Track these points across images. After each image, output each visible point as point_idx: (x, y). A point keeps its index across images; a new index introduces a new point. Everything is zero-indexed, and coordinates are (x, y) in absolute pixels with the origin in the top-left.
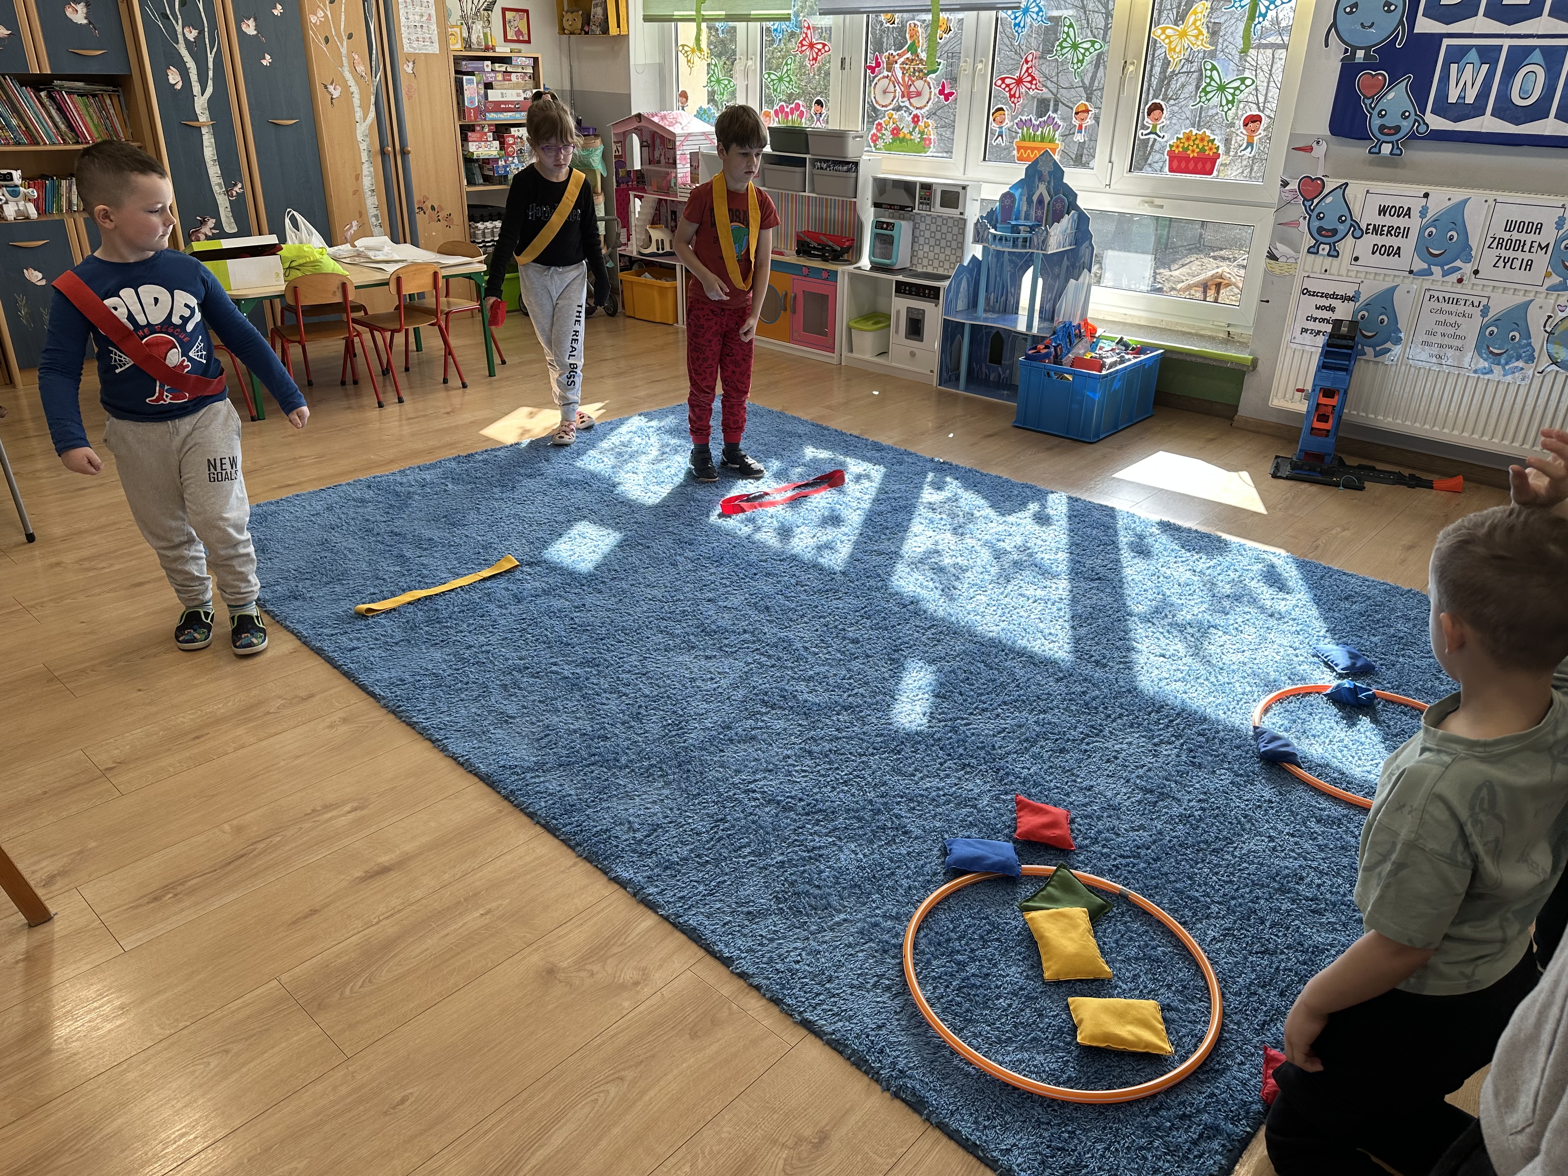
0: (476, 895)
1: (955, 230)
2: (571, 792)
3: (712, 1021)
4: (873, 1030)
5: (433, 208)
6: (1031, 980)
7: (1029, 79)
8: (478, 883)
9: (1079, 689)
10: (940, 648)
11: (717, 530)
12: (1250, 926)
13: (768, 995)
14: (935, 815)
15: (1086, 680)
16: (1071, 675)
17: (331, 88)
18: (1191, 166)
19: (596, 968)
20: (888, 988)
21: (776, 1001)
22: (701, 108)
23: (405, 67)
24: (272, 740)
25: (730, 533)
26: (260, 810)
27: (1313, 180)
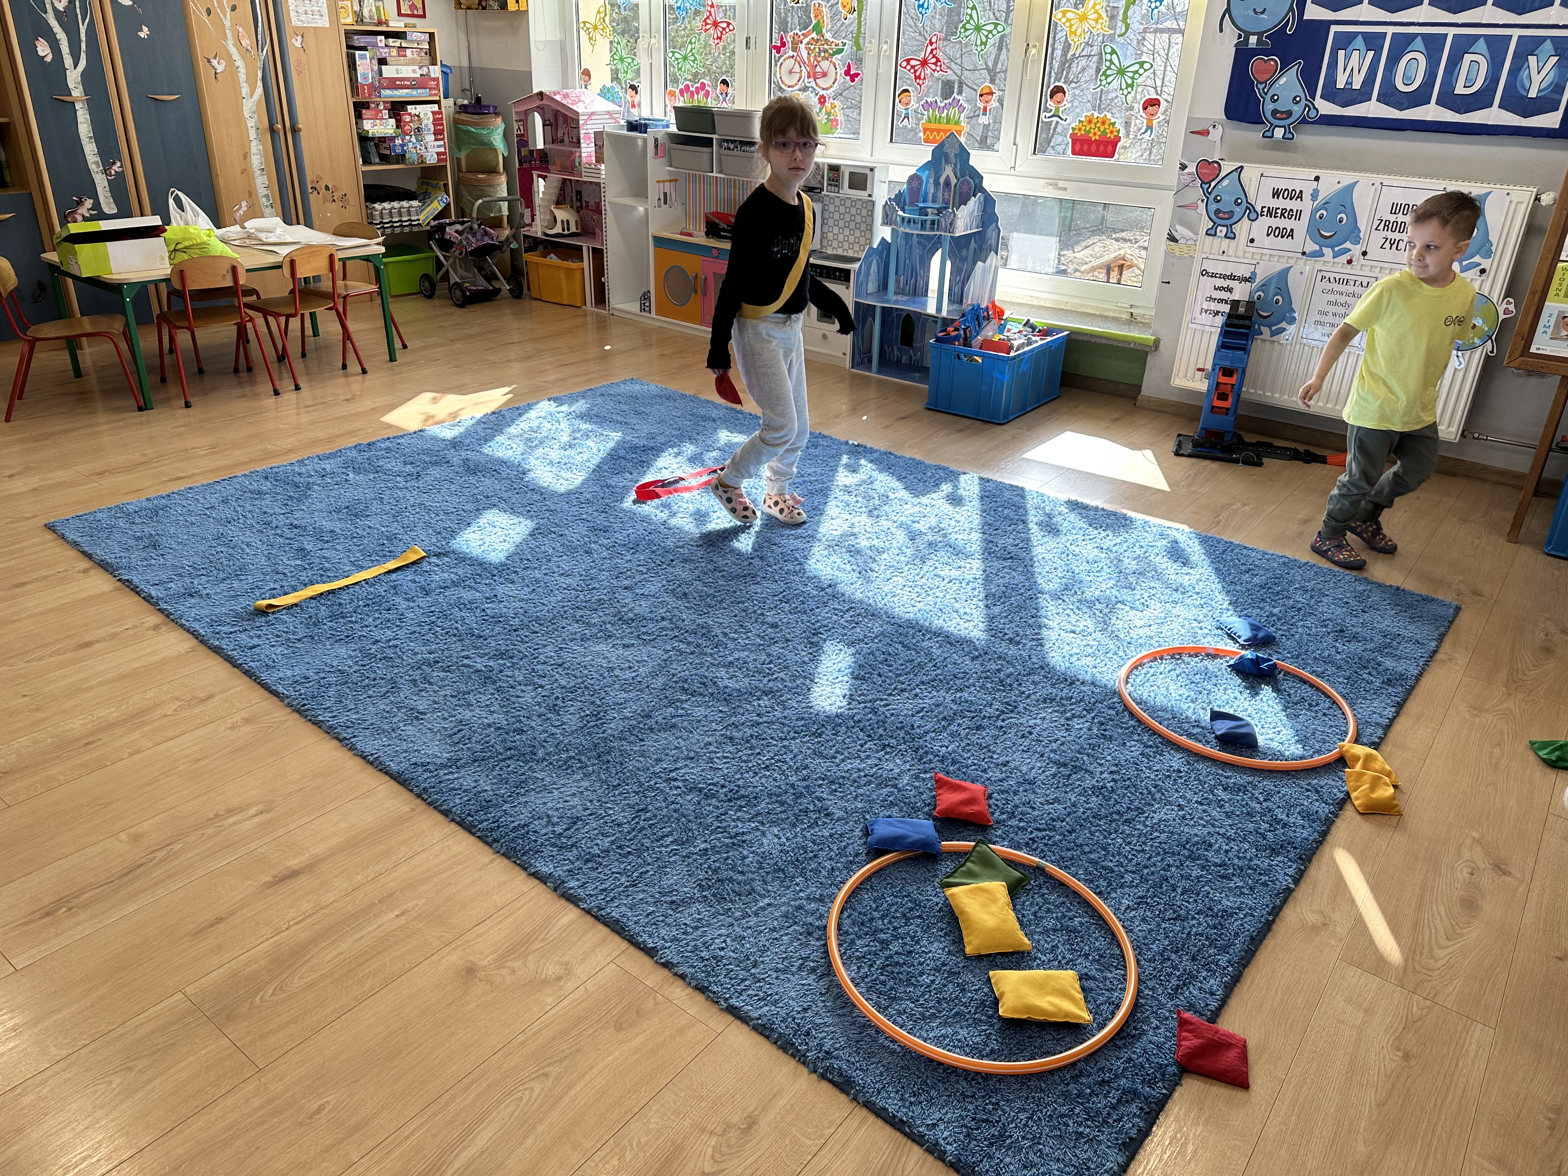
0: (390, 896)
1: (864, 212)
2: (487, 788)
3: (637, 1012)
4: (799, 1013)
5: (327, 188)
6: (953, 955)
7: (934, 60)
8: (392, 884)
9: (994, 667)
10: (858, 630)
11: (632, 516)
12: (1162, 893)
13: (694, 983)
14: (857, 796)
15: (1000, 657)
16: (986, 653)
17: (214, 62)
18: (1093, 148)
19: (517, 965)
20: (813, 970)
21: (702, 989)
22: (604, 86)
23: (293, 40)
24: (170, 744)
25: (646, 519)
26: (158, 818)
27: (1210, 163)
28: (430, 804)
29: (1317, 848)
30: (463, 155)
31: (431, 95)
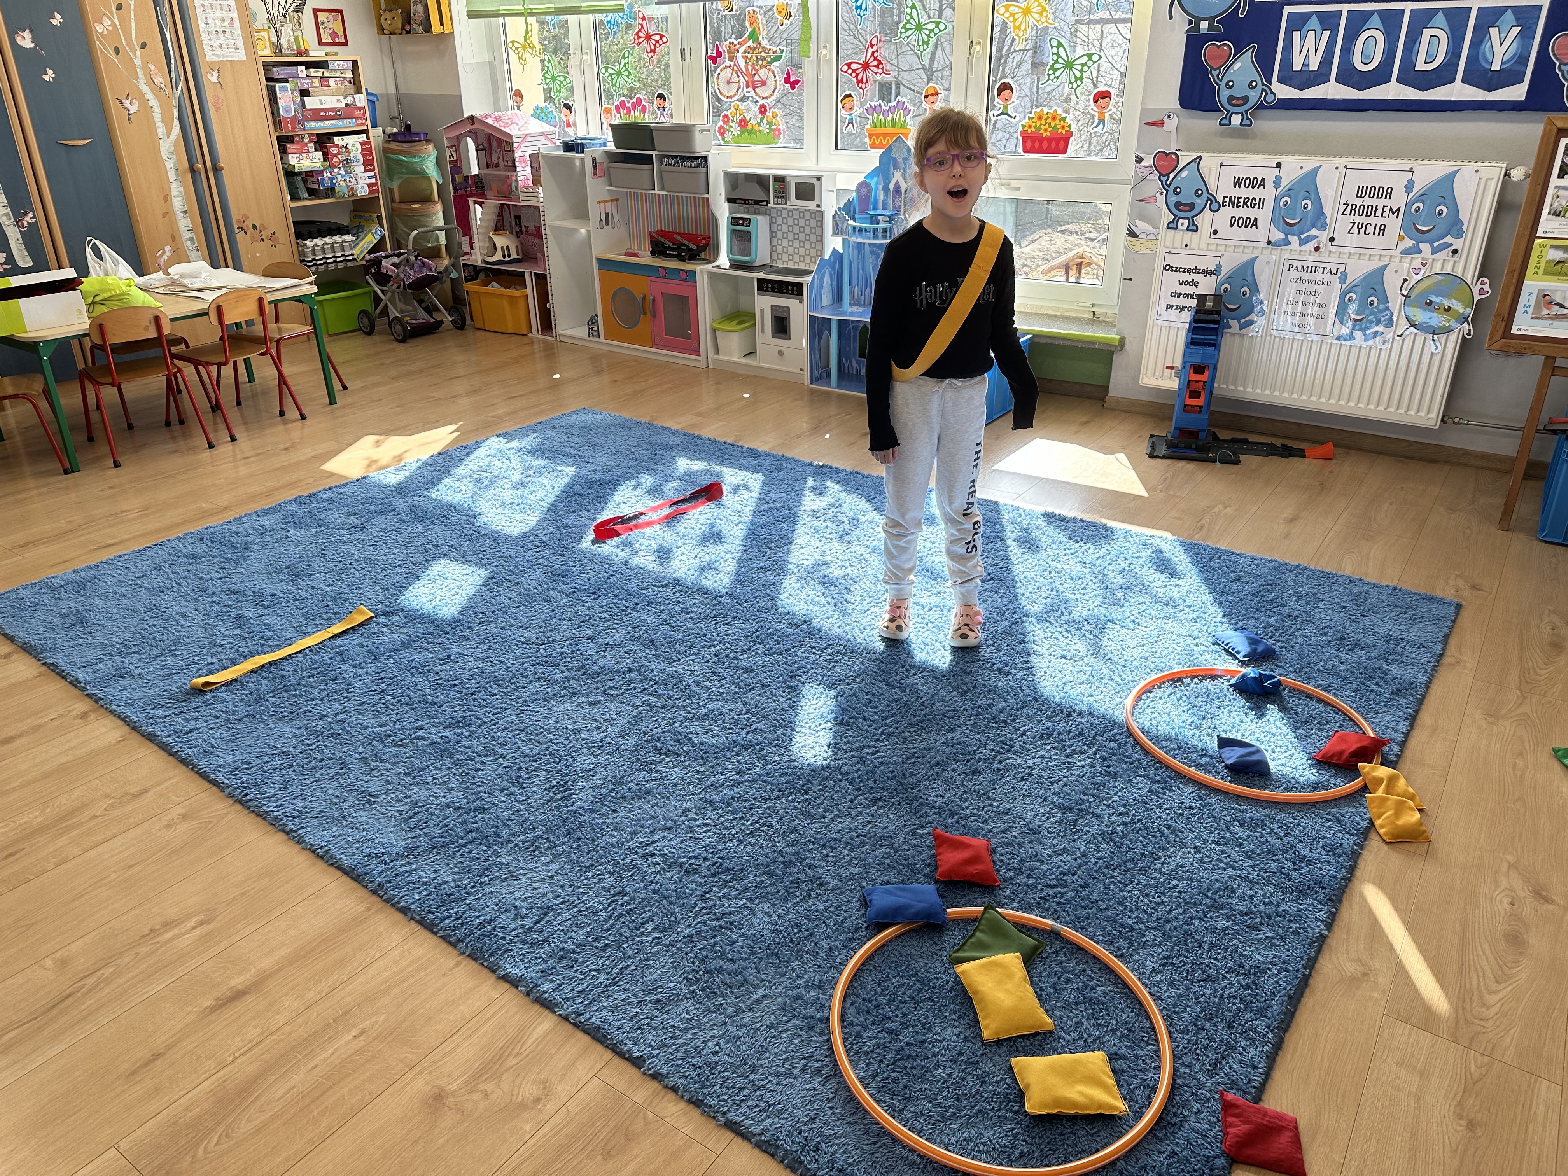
0: (346, 1013)
1: (813, 223)
2: (448, 879)
3: (626, 1135)
5: (255, 227)
6: (970, 1042)
7: (876, 63)
8: (348, 999)
9: (984, 702)
10: (838, 669)
11: (592, 557)
12: (1187, 951)
13: (687, 1097)
14: (851, 861)
15: (990, 691)
16: (975, 687)
17: (127, 103)
18: (1045, 145)
19: (489, 1087)
20: (818, 1071)
21: (696, 1103)
22: (537, 107)
23: (209, 76)
24: (100, 849)
25: (606, 560)
26: (86, 938)
27: (1167, 155)
28: (387, 901)
29: (1346, 886)
30: (395, 185)
31: (358, 125)
